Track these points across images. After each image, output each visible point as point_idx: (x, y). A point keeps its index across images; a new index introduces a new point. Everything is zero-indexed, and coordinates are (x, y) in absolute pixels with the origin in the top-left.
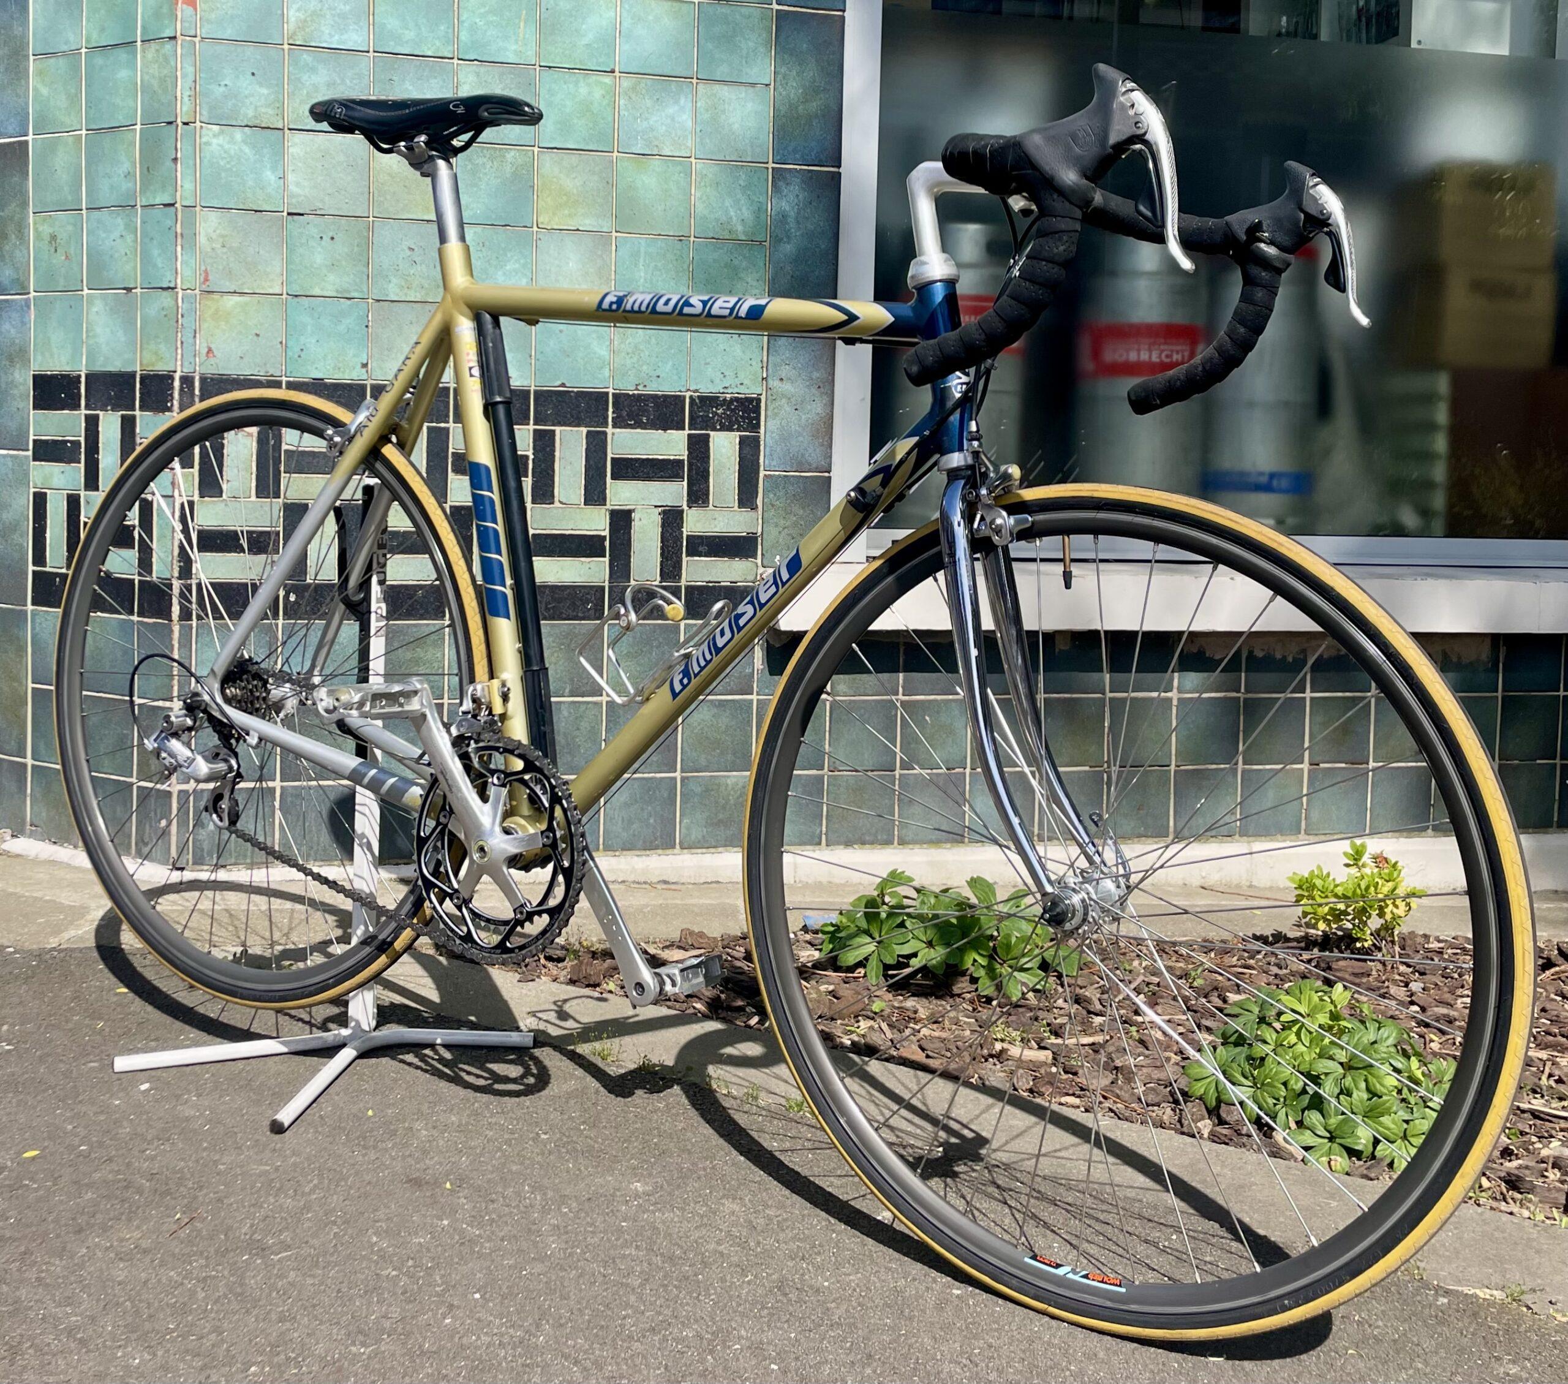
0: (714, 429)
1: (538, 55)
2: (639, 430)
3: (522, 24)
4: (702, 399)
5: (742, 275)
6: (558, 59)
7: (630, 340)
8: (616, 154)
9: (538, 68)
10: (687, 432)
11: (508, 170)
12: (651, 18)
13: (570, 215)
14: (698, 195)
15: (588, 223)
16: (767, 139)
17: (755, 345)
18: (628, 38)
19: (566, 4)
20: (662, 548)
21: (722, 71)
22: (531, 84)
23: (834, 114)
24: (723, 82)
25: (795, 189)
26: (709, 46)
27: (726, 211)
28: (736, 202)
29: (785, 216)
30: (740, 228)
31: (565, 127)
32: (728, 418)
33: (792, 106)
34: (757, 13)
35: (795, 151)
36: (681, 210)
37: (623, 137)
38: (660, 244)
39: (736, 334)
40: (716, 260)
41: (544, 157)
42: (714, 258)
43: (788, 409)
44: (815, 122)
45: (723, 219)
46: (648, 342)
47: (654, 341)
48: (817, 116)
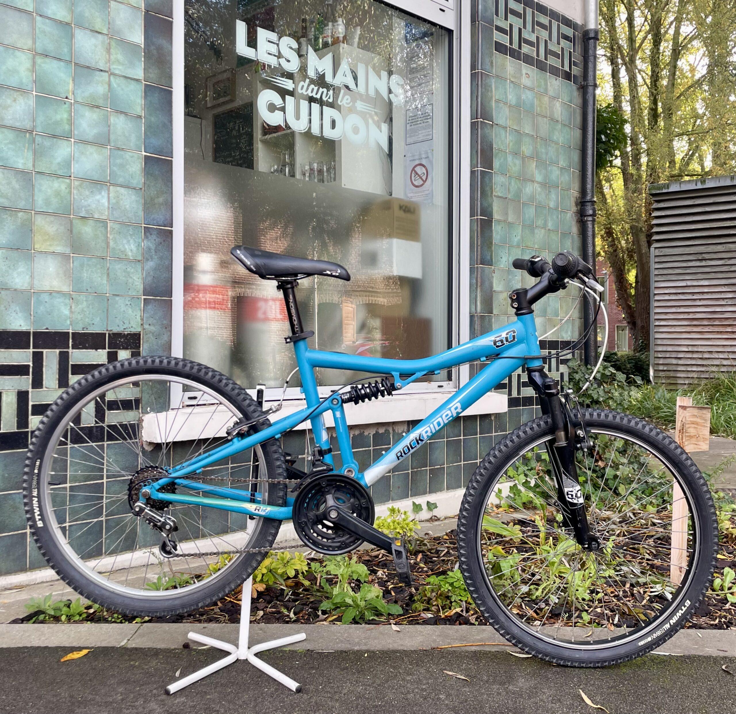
0: (120, 349)
1: (34, 166)
2: (84, 350)
4: (114, 334)
5: (131, 275)
6: (44, 169)
7: (80, 306)
8: (72, 216)
9: (34, 173)
10: (107, 350)
11: (19, 221)
12: (88, 153)
13: (50, 245)
14: (111, 238)
15: (59, 249)
16: (141, 213)
17: (138, 308)
18: (77, 162)
19: (47, 143)
20: (96, 408)
21: (121, 180)
22: (30, 180)
23: (170, 204)
24: (121, 186)
25: (154, 237)
26: (115, 169)
27: (124, 246)
28: (128, 241)
29: (150, 249)
30: (130, 254)
31: (47, 202)
32: (126, 343)
33: (152, 199)
34: (136, 156)
35: (153, 220)
36: (104, 245)
37: (75, 208)
38: (94, 260)
39: (129, 303)
40: (120, 269)
41: (37, 216)
42: (118, 267)
43: (153, 338)
44: (162, 207)
45: (123, 249)
46: (88, 307)
47: (91, 307)
48: (162, 204)
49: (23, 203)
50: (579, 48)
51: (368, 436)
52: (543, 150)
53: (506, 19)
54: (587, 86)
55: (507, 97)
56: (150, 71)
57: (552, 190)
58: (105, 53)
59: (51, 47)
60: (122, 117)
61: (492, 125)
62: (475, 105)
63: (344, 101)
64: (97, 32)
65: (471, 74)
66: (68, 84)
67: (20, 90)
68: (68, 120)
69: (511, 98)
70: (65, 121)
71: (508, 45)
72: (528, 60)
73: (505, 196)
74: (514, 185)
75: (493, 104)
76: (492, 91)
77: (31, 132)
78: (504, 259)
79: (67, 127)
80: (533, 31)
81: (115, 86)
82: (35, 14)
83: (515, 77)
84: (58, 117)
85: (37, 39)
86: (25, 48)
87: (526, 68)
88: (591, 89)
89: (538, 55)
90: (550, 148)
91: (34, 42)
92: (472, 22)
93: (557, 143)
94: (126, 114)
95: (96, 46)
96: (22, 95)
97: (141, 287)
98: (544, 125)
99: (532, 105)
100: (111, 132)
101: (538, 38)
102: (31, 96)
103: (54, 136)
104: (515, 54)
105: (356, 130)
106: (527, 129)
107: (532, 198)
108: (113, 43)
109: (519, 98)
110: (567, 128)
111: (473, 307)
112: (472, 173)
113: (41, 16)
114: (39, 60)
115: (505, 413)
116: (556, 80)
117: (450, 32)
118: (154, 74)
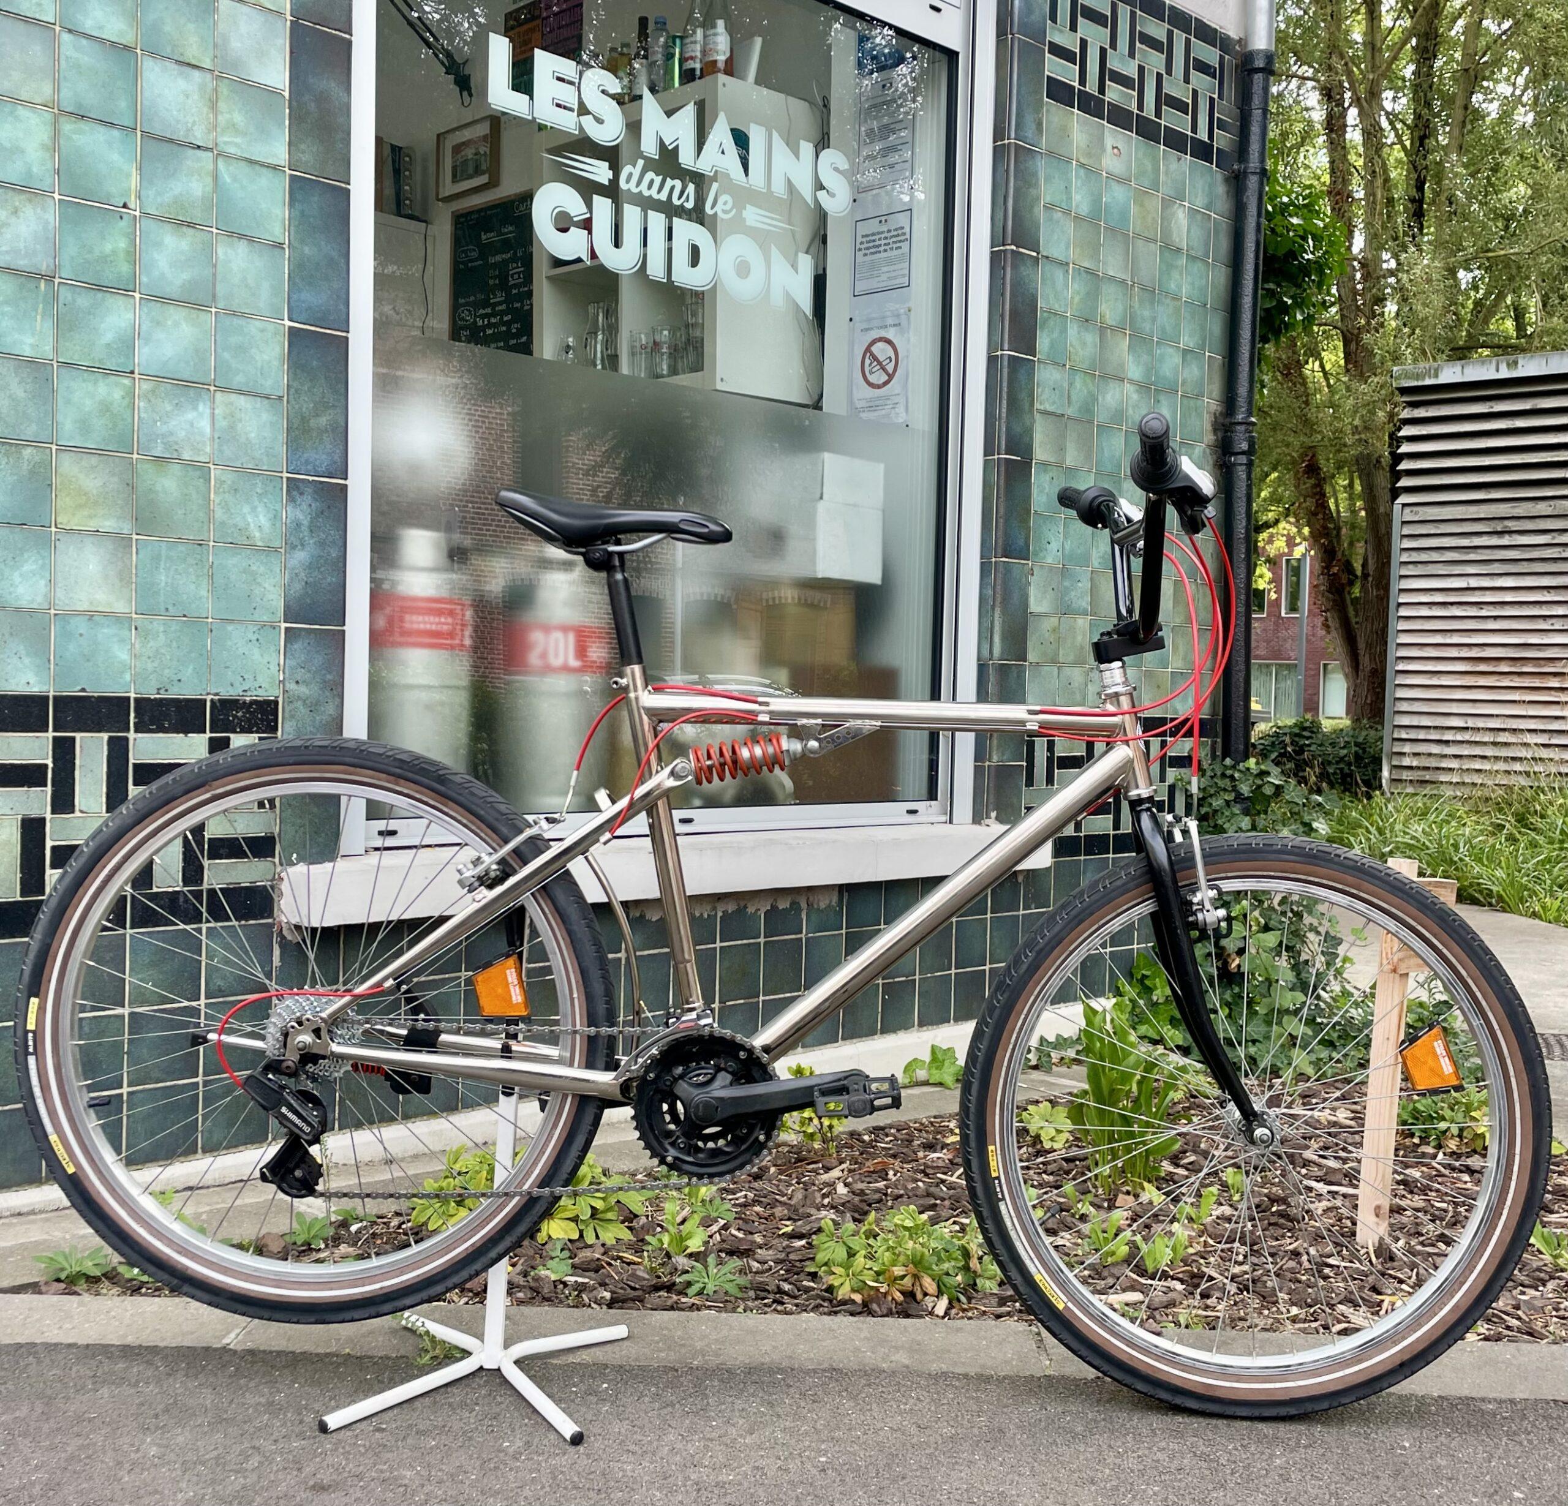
0: (235, 732)
1: (56, 350)
2: (160, 735)
3: (39, 317)
4: (223, 702)
5: (259, 580)
6: (76, 357)
7: (151, 644)
8: (135, 456)
9: (55, 364)
10: (208, 735)
11: (25, 467)
12: (169, 322)
13: (90, 517)
14: (217, 501)
15: (108, 525)
16: (281, 450)
17: (273, 648)
18: (147, 341)
19: (84, 301)
20: (184, 853)
21: (238, 380)
22: (49, 380)
23: (342, 430)
24: (240, 392)
25: (307, 499)
26: (226, 355)
27: (244, 518)
28: (254, 509)
29: (299, 525)
30: (257, 534)
31: (84, 426)
32: (249, 720)
33: (304, 420)
34: (271, 327)
35: (307, 462)
36: (201, 514)
37: (143, 440)
38: (181, 548)
39: (254, 638)
40: (234, 566)
41: (62, 455)
42: (233, 564)
43: (303, 710)
44: (325, 436)
45: (241, 525)
46: (170, 646)
47: (174, 644)
48: (327, 431)
49: (34, 427)
50: (1230, 90)
51: (755, 915)
52: (1147, 313)
53: (1073, 28)
54: (1245, 172)
55: (1069, 198)
56: (302, 147)
57: (1162, 398)
58: (205, 110)
59: (91, 100)
60: (242, 247)
61: (1037, 259)
62: (1000, 215)
63: (718, 208)
64: (189, 64)
65: (995, 148)
66: (129, 175)
67: (27, 190)
68: (128, 253)
69: (1080, 201)
70: (122, 255)
71: (1076, 84)
72: (1119, 117)
73: (1059, 412)
74: (1081, 387)
75: (1041, 215)
76: (1036, 185)
77: (49, 278)
78: (1054, 546)
79: (125, 268)
80: (1132, 55)
81: (228, 180)
82: (58, 28)
83: (1089, 155)
84: (108, 247)
85: (63, 84)
86: (39, 101)
87: (1113, 136)
88: (1253, 182)
89: (1140, 107)
90: (1161, 308)
91: (57, 89)
92: (998, 36)
93: (1176, 298)
94: (250, 239)
95: (187, 96)
96: (30, 201)
97: (278, 603)
98: (1150, 257)
99: (1124, 215)
100: (219, 277)
101: (1141, 69)
102: (50, 202)
103: (99, 288)
104: (1091, 105)
105: (743, 269)
106: (1113, 265)
107: (1119, 415)
108: (224, 89)
109: (1097, 201)
110: (1200, 264)
111: (987, 646)
112: (992, 361)
113: (70, 31)
114: (68, 126)
115: (1048, 869)
116: (1179, 159)
117: (952, 55)
118: (309, 155)
